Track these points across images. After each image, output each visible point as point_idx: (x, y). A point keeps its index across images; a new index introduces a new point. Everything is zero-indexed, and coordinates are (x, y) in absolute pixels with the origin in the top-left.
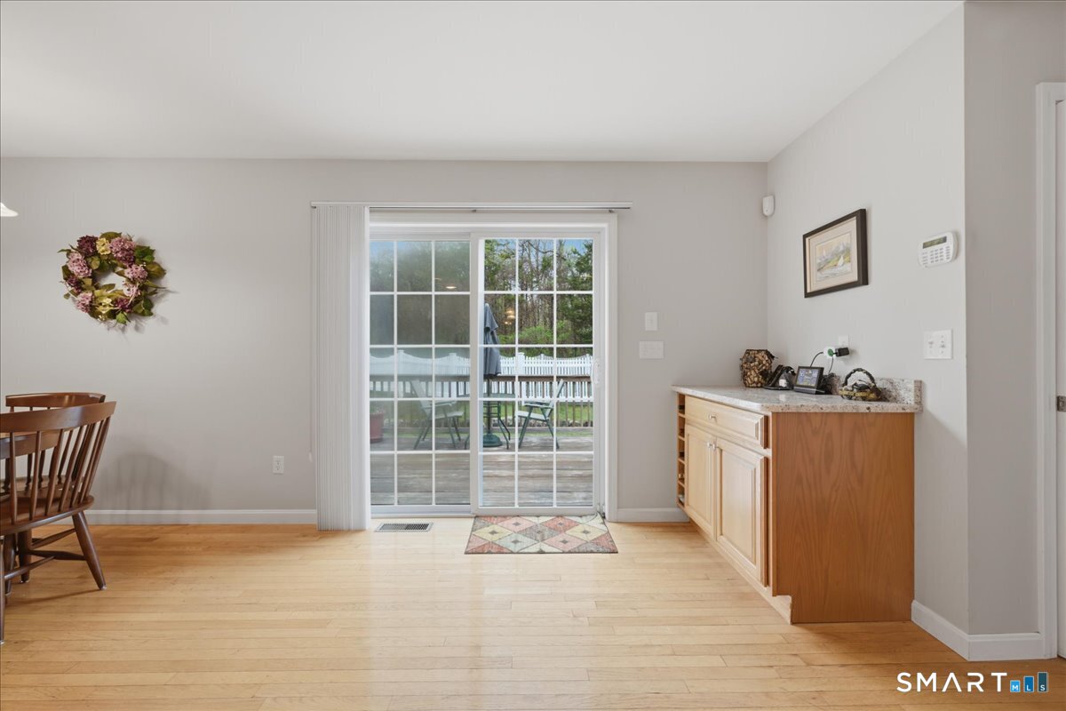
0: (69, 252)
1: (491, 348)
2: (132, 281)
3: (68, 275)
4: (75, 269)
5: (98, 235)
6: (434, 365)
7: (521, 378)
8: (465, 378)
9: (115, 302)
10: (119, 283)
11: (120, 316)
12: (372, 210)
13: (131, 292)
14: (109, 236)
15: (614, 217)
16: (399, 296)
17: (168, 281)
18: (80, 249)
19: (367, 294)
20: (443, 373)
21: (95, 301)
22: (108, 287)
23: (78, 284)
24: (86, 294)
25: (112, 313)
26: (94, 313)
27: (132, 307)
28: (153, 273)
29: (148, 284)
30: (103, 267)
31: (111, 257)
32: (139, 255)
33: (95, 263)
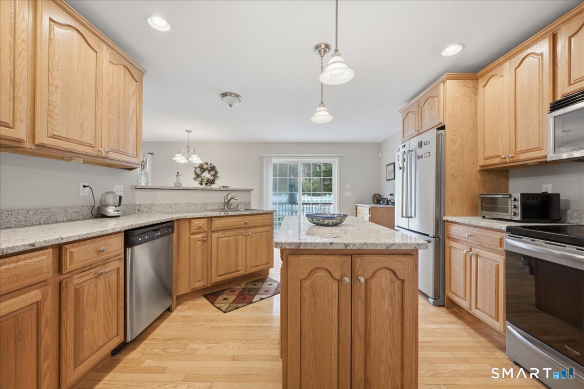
0: (196, 168)
2: (212, 175)
3: (196, 174)
4: (197, 172)
5: (203, 163)
9: (208, 181)
10: (206, 176)
11: (208, 184)
12: (274, 157)
13: (211, 178)
14: (206, 164)
15: (339, 157)
17: (219, 174)
18: (199, 167)
19: (272, 178)
21: (202, 180)
22: (204, 176)
23: (198, 176)
24: (200, 179)
25: (206, 184)
26: (201, 184)
27: (212, 182)
28: (216, 173)
29: (215, 175)
30: (204, 172)
31: (207, 169)
32: (213, 168)
33: (202, 170)
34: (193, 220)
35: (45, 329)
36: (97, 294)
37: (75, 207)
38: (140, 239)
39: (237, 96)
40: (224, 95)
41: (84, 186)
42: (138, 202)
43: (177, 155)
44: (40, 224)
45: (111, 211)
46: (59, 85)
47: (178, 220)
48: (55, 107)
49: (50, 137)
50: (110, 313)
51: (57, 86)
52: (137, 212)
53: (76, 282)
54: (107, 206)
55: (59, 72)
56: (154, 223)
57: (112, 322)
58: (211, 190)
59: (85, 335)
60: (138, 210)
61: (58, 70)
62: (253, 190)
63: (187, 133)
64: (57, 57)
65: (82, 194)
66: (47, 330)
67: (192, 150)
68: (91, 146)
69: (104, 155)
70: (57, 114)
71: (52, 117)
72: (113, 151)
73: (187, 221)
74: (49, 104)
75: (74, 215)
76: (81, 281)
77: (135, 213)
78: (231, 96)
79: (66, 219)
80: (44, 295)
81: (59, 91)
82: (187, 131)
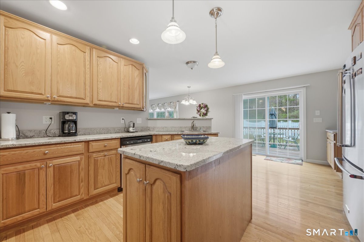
0: (197, 107)
1: (274, 120)
2: (205, 110)
3: (197, 110)
4: (198, 109)
5: (201, 104)
6: (257, 124)
7: (289, 129)
8: (264, 128)
9: (203, 114)
10: (203, 111)
11: (204, 116)
12: (244, 94)
13: (205, 112)
14: (203, 104)
15: (305, 88)
16: (249, 110)
17: (209, 110)
18: (199, 106)
19: (243, 110)
20: (260, 126)
21: (200, 114)
22: (202, 111)
23: (198, 111)
24: (199, 113)
25: (203, 116)
26: (200, 116)
27: (205, 114)
28: (208, 109)
29: (207, 111)
30: (201, 109)
31: (203, 107)
32: (206, 106)
33: (201, 108)
34: (163, 136)
35: (81, 171)
36: (104, 163)
37: (118, 128)
38: (128, 143)
39: (194, 62)
40: (187, 63)
41: (123, 119)
42: (149, 126)
43: (183, 101)
44: (104, 134)
45: (131, 129)
46: (101, 81)
47: (156, 135)
48: (100, 89)
49: (98, 101)
50: (111, 172)
51: (100, 81)
52: (148, 130)
53: (94, 156)
54: (129, 127)
55: (101, 76)
56: (136, 136)
57: (112, 176)
58: (206, 119)
59: (99, 178)
60: (149, 130)
61: (101, 75)
62: (213, 119)
63: (188, 88)
64: (100, 70)
65: (122, 122)
66: (82, 172)
67: (190, 98)
68: (115, 102)
69: (122, 105)
70: (101, 92)
71: (99, 93)
72: (126, 103)
73: (160, 136)
74: (98, 89)
75: (118, 131)
76: (97, 156)
77: (147, 131)
78: (191, 63)
79: (114, 132)
80: (81, 159)
81: (101, 83)
82: (188, 87)
